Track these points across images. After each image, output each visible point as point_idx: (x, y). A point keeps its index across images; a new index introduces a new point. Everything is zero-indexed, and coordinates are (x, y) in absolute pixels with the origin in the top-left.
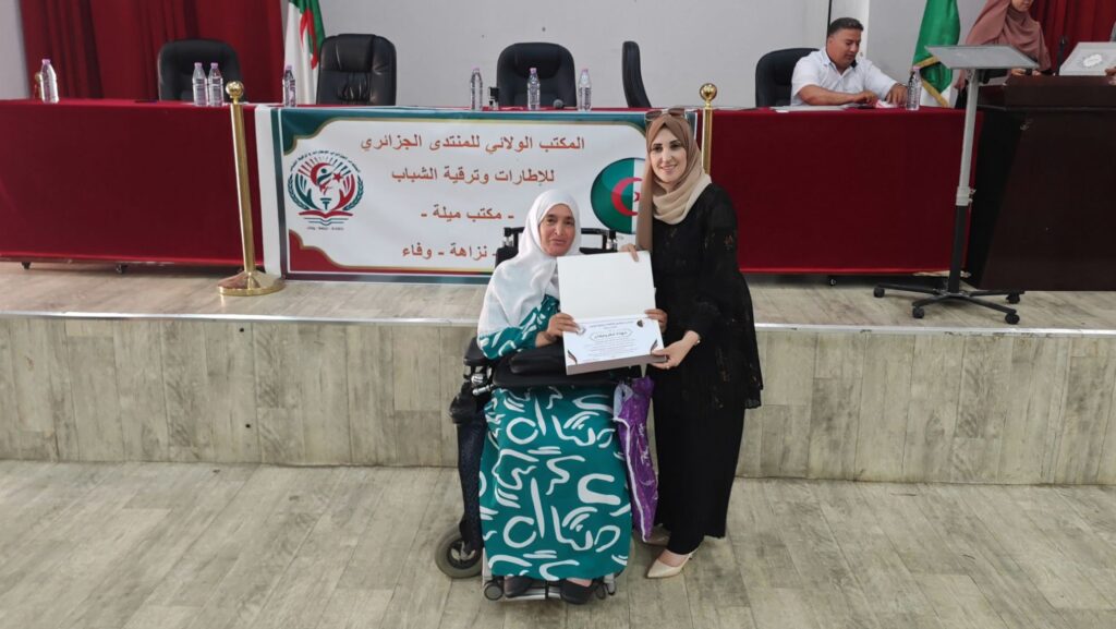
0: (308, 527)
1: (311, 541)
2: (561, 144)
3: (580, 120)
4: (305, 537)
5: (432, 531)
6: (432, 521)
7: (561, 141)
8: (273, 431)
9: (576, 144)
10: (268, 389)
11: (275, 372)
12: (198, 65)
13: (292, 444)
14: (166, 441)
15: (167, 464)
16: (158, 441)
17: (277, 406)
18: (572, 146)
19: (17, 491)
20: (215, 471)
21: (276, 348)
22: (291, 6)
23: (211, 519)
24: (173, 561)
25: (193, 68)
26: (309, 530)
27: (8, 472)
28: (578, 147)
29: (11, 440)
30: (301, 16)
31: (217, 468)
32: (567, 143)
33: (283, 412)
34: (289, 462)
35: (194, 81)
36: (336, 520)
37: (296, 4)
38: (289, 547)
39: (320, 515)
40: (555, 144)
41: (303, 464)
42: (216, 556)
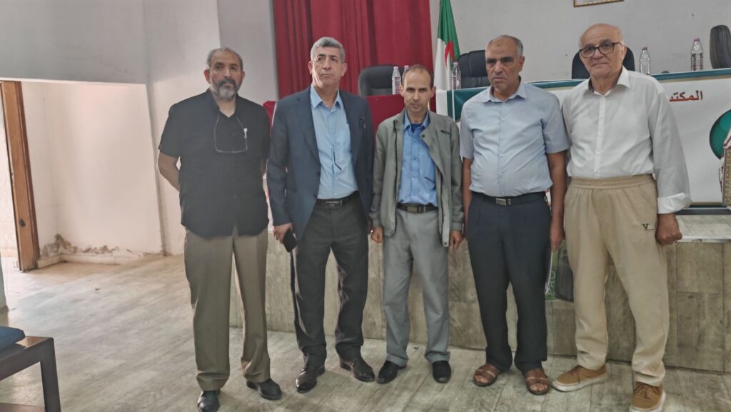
0: (497, 393)
1: (502, 404)
2: (681, 97)
3: (698, 76)
4: (496, 400)
5: (603, 407)
6: (601, 399)
7: (681, 95)
8: (457, 321)
9: (695, 96)
10: (453, 287)
11: (459, 274)
12: (396, 69)
13: (471, 331)
14: (380, 324)
15: (380, 341)
16: (374, 323)
17: (460, 301)
18: (692, 98)
19: (288, 351)
20: (415, 348)
21: (460, 256)
22: (439, 40)
23: (421, 380)
24: (402, 406)
25: (393, 70)
26: (498, 395)
27: (281, 339)
28: (697, 99)
29: (282, 317)
30: (445, 46)
31: (416, 346)
32: (686, 96)
33: (464, 305)
34: (467, 346)
35: (393, 79)
36: (518, 390)
37: (442, 38)
38: (486, 405)
39: (504, 385)
40: (675, 97)
41: (479, 347)
42: (432, 406)
